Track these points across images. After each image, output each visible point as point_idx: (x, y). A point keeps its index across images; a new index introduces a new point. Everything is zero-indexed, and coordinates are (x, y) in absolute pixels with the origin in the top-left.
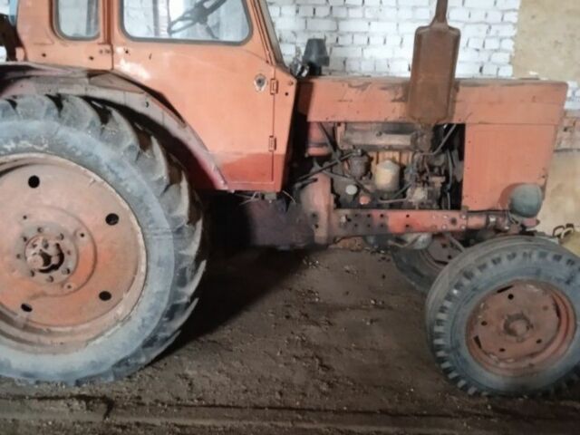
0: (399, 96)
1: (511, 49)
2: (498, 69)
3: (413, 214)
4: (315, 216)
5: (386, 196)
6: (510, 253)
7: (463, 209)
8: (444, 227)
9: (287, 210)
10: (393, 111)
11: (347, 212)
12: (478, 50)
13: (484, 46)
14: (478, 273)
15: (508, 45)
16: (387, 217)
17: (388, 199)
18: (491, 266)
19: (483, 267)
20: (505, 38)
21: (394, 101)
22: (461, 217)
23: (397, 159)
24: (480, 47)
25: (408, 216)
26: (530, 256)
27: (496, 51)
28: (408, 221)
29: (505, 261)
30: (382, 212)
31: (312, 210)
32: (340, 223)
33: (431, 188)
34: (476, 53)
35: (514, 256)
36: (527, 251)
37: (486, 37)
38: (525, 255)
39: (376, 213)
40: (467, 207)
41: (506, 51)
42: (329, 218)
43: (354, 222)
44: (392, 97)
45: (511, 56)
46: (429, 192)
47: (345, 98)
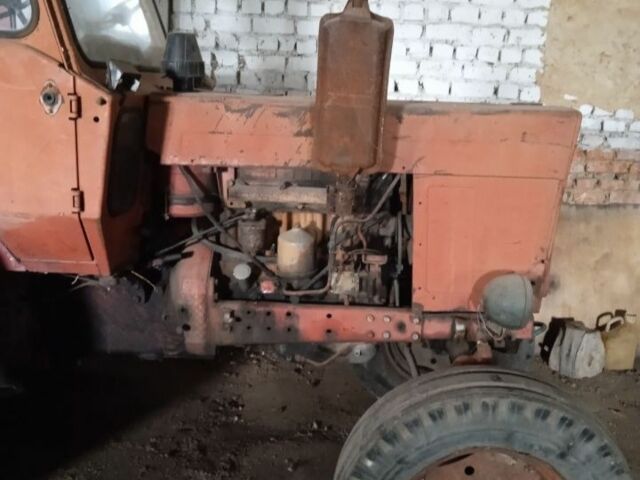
0: (305, 128)
1: (540, 64)
2: (520, 91)
3: (337, 313)
4: (184, 310)
5: (295, 284)
6: (459, 403)
7: (414, 308)
8: (386, 336)
9: (147, 299)
10: (298, 152)
11: (235, 306)
12: (491, 64)
13: (499, 59)
14: (406, 435)
15: (534, 57)
16: (298, 317)
17: (298, 289)
18: (427, 422)
19: (414, 425)
20: (530, 48)
21: (299, 134)
22: (411, 319)
23: (319, 225)
24: (494, 59)
25: (329, 316)
26: (495, 407)
27: (516, 65)
28: (330, 324)
29: (451, 415)
30: (290, 308)
31: (180, 302)
32: (224, 323)
33: (364, 274)
34: (489, 68)
35: (467, 407)
36: (489, 400)
37: (504, 46)
38: (485, 406)
39: (280, 310)
40: (420, 306)
41: (531, 66)
42: (206, 316)
43: (246, 321)
44: (296, 129)
45: (537, 73)
46: (361, 280)
47: (220, 129)
